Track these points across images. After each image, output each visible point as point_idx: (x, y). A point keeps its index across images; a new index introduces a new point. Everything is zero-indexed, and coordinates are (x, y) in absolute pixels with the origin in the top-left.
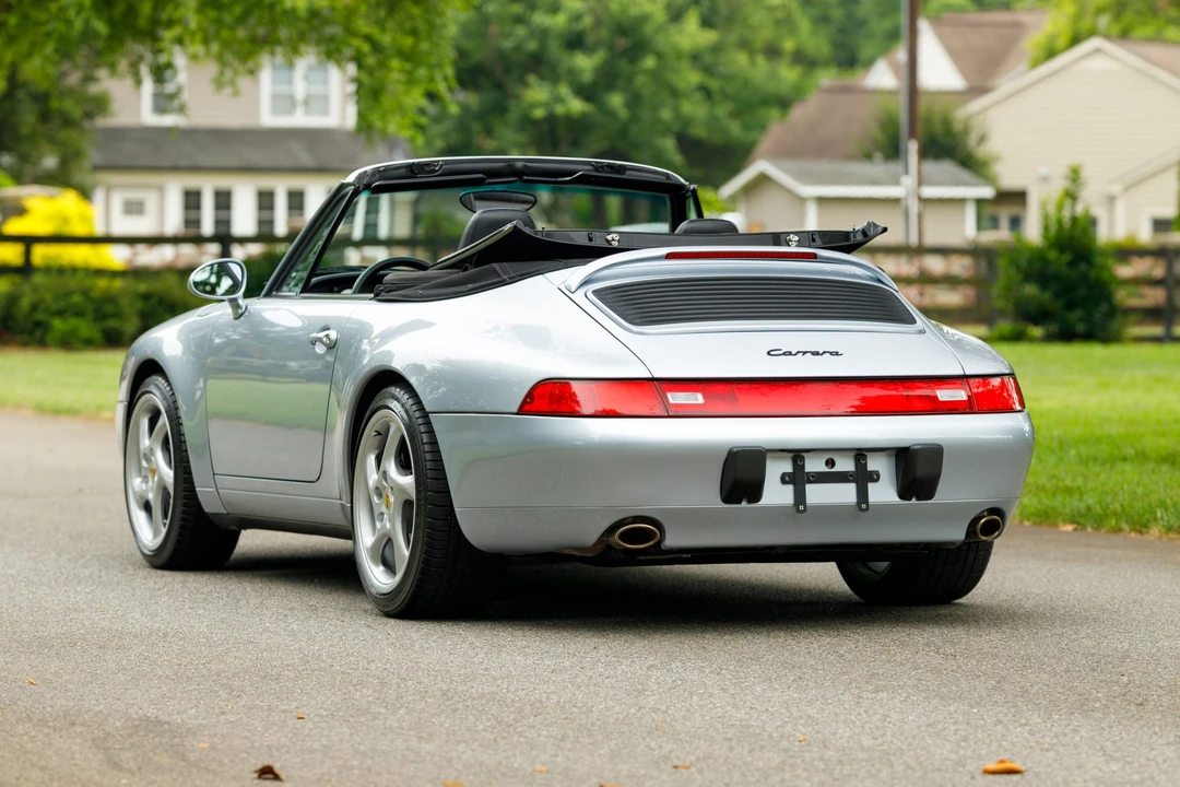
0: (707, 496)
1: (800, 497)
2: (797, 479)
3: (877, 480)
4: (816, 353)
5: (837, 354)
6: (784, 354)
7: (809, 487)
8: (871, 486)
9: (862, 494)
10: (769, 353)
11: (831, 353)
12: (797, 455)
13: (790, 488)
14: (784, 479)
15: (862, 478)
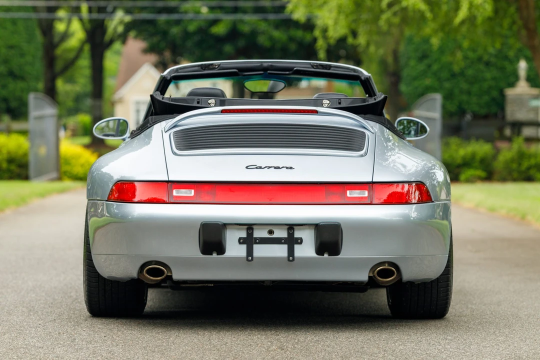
0: (193, 250)
1: (250, 252)
2: (249, 241)
3: (301, 243)
4: (278, 168)
5: (291, 168)
6: (256, 168)
7: (255, 246)
8: (296, 247)
9: (291, 252)
10: (247, 168)
11: (287, 168)
12: (250, 227)
13: (244, 247)
14: (241, 241)
15: (292, 242)
